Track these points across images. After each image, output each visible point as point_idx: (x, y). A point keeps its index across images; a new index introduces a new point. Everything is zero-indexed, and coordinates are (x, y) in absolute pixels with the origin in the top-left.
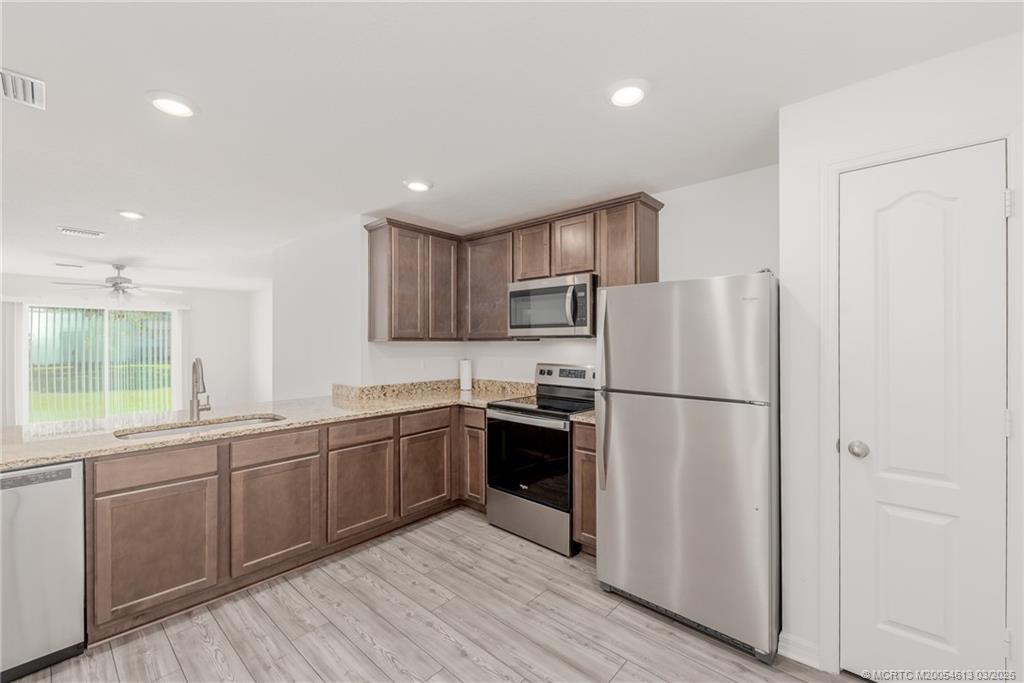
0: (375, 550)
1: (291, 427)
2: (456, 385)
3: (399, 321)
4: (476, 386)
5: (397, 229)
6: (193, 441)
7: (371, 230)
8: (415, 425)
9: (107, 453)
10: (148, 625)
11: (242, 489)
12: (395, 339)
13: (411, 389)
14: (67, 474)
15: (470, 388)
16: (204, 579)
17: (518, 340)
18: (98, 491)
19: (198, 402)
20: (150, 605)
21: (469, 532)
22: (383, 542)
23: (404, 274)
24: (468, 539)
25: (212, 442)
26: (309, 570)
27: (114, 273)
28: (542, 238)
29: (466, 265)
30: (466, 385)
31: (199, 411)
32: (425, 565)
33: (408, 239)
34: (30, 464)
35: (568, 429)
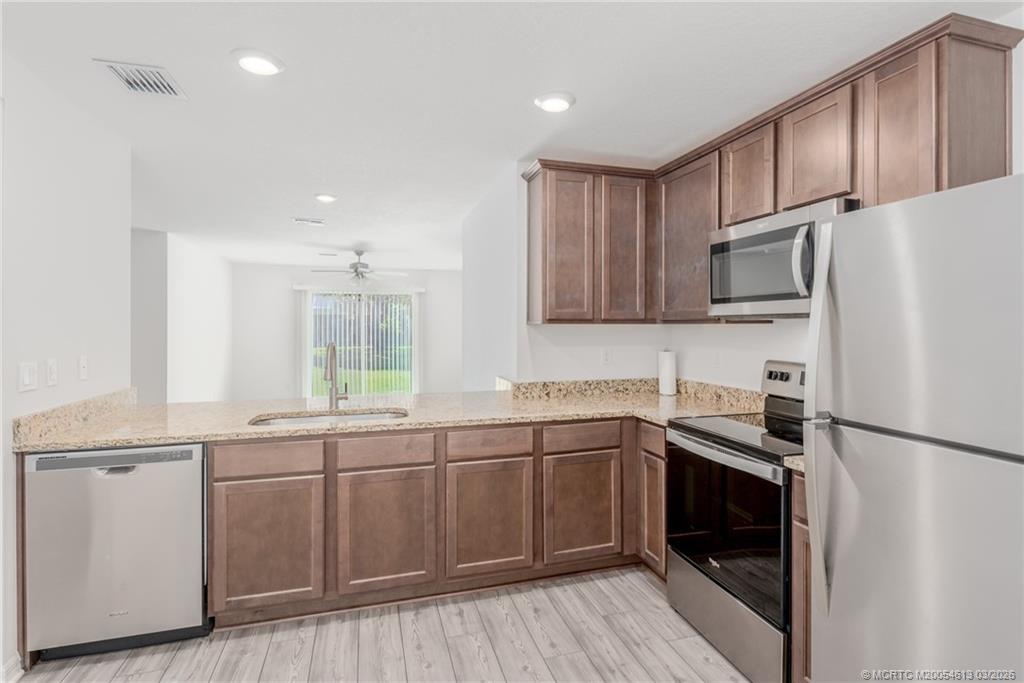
0: (505, 600)
1: (400, 427)
2: (652, 387)
3: (557, 295)
4: (683, 391)
5: (554, 173)
6: (298, 434)
7: (530, 179)
8: (565, 439)
9: (222, 438)
10: (265, 623)
11: (348, 495)
12: (551, 321)
13: (585, 389)
14: (188, 455)
15: (675, 392)
16: (310, 588)
17: (727, 322)
18: (216, 476)
19: (337, 389)
20: (259, 603)
21: (635, 610)
22: (520, 591)
23: (563, 233)
24: (629, 621)
25: (318, 437)
26: (425, 605)
27: (355, 259)
28: (762, 148)
29: (660, 211)
30: (667, 387)
31: (338, 399)
32: (553, 645)
33: (570, 183)
34: (161, 442)
35: (780, 482)
